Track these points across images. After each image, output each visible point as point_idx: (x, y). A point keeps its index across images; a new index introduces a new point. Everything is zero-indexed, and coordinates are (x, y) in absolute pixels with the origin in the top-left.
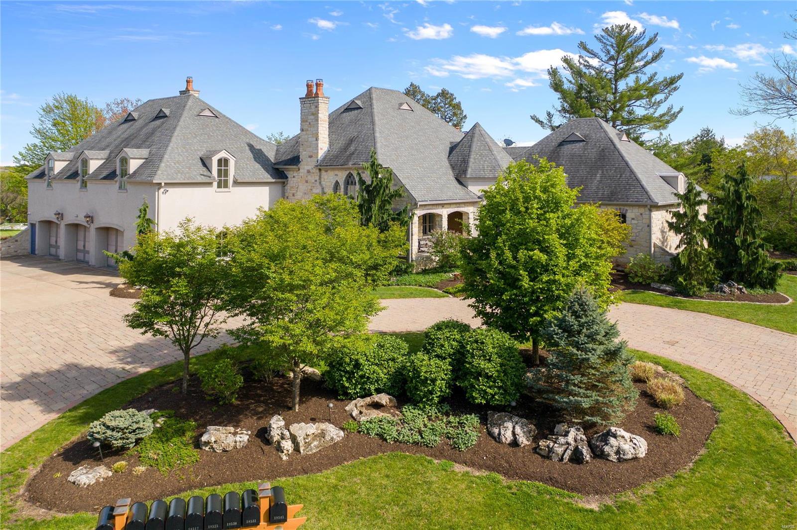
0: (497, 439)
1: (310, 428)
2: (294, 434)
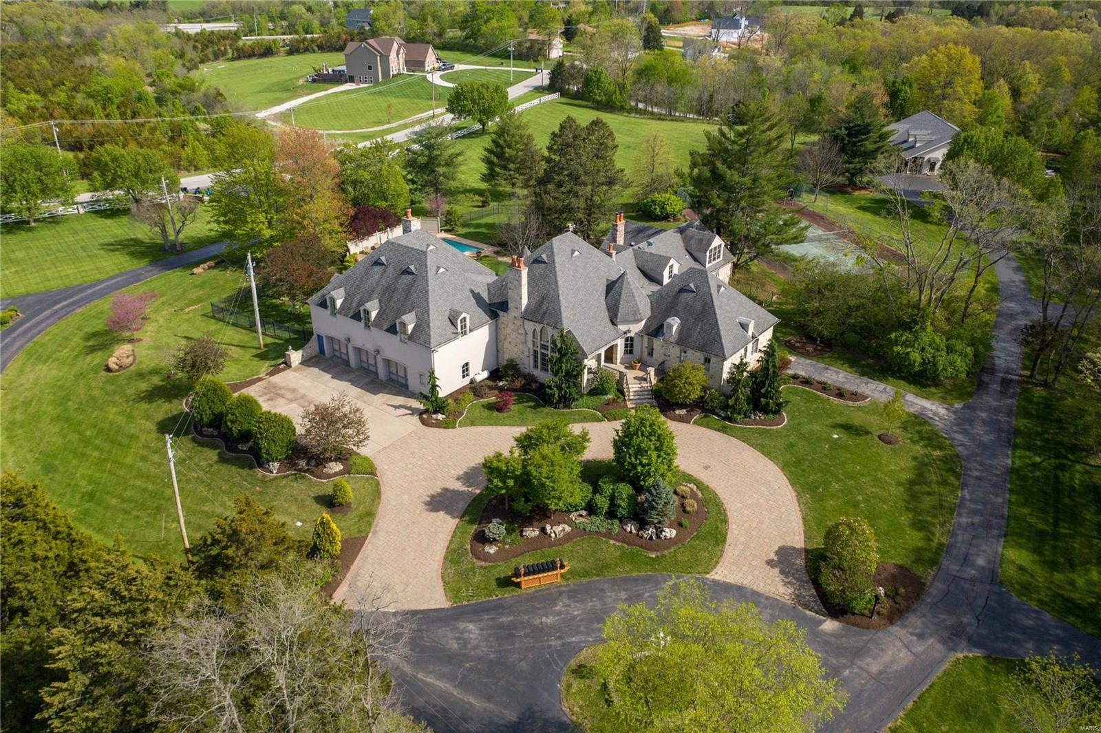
0: (625, 530)
1: (558, 528)
2: (555, 530)
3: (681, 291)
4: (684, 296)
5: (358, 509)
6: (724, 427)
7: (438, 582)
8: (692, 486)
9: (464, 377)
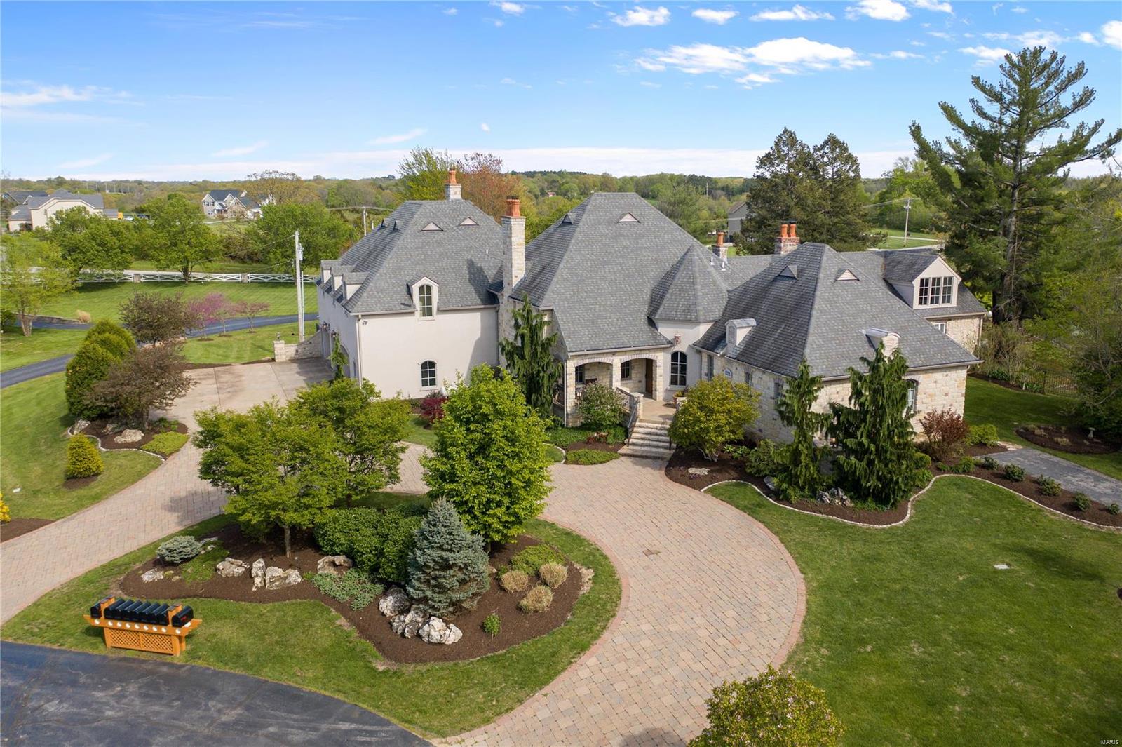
1: (277, 572)
2: (266, 574)
3: (780, 277)
4: (783, 285)
5: (95, 487)
6: (759, 505)
7: (30, 600)
8: (587, 574)
9: (425, 383)
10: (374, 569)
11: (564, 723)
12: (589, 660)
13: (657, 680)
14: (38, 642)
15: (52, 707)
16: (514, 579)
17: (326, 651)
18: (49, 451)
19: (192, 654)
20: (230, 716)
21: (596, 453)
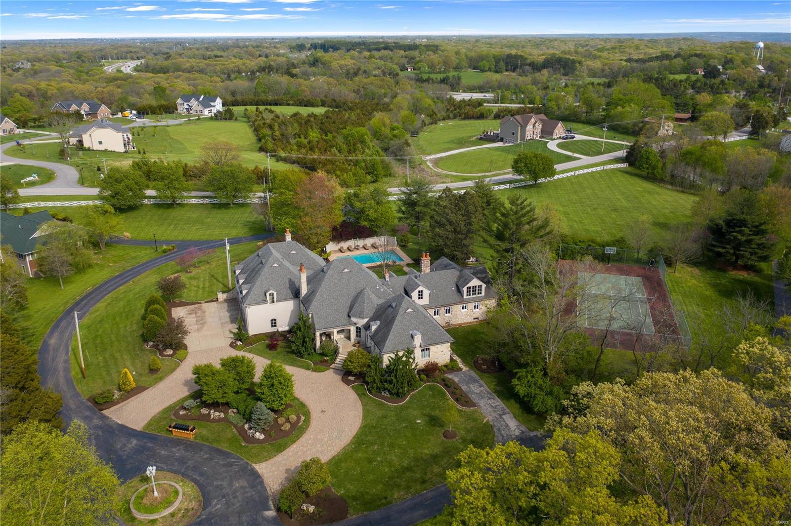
0: (244, 426)
1: (218, 414)
2: (215, 414)
3: (390, 306)
5: (160, 374)
6: (363, 394)
7: (149, 419)
8: (303, 418)
9: (272, 326)
10: (244, 415)
11: (284, 462)
12: (294, 446)
13: (309, 452)
14: (154, 433)
15: (163, 452)
16: (281, 420)
17: (230, 439)
18: (141, 355)
19: (195, 438)
20: (206, 456)
21: (322, 367)
